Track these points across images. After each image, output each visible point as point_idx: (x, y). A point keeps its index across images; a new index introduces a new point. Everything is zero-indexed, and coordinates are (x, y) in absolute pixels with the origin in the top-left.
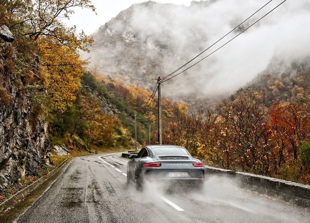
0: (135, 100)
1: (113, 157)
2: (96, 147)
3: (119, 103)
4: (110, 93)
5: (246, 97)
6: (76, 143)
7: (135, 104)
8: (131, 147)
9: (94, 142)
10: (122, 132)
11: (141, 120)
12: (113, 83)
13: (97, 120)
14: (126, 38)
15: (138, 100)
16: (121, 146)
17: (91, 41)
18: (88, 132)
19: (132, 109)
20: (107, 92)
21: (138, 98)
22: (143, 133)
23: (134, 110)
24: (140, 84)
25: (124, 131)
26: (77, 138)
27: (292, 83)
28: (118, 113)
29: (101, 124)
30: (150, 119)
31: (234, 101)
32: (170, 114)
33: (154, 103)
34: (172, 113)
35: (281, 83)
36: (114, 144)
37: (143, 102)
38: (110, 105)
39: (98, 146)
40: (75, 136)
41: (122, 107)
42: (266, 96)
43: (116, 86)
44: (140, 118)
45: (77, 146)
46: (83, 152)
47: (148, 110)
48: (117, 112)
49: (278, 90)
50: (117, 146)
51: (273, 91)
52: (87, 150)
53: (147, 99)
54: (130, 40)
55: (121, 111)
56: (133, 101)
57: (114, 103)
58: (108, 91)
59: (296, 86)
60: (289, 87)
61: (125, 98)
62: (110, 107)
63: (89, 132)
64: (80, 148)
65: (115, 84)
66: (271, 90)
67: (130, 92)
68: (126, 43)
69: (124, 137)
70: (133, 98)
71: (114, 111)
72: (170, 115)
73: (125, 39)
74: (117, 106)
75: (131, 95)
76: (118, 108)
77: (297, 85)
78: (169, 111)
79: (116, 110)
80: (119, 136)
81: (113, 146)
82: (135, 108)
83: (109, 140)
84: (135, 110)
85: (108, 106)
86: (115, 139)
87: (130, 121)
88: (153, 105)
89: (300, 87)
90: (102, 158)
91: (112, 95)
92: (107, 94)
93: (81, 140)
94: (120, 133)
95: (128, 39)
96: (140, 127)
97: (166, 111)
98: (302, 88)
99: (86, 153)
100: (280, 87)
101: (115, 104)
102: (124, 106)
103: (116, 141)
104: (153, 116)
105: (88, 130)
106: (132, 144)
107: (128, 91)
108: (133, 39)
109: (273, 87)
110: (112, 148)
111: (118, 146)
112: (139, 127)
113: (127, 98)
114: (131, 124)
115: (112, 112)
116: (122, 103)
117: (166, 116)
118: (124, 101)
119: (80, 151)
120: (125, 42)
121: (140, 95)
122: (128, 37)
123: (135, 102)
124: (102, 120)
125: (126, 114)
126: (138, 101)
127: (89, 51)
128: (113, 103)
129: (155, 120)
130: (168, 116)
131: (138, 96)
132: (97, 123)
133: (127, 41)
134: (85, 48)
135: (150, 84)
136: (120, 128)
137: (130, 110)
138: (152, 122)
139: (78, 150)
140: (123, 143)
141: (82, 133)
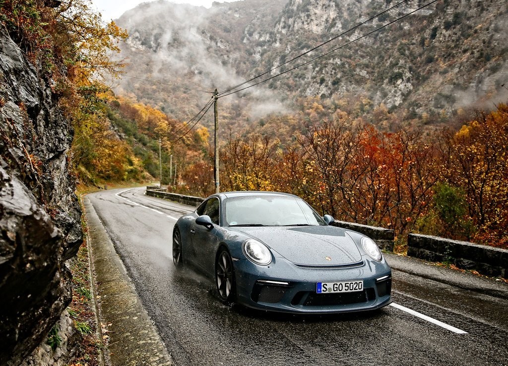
0: (146, 122)
1: (133, 194)
2: (104, 181)
3: (126, 126)
4: (116, 113)
5: (278, 121)
6: (83, 176)
7: (147, 127)
8: (144, 181)
9: (101, 175)
10: (133, 162)
11: (153, 147)
12: (118, 100)
13: (106, 147)
14: (132, 45)
15: (149, 122)
16: (132, 180)
17: (125, 35)
18: (96, 162)
19: (142, 133)
20: (111, 112)
21: (149, 120)
22: (155, 164)
23: (145, 136)
24: (149, 102)
25: (136, 160)
26: (83, 169)
27: (333, 107)
28: (126, 138)
29: (111, 152)
30: (165, 146)
31: (264, 126)
32: (189, 140)
33: (169, 126)
34: (191, 139)
35: (320, 106)
36: (125, 177)
37: (156, 126)
38: (116, 128)
39: (105, 179)
40: (80, 167)
41: (130, 131)
42: (302, 121)
43: (122, 105)
44: (152, 145)
45: (83, 180)
46: (91, 188)
47: (162, 136)
48: (124, 137)
49: (316, 115)
50: (128, 179)
51: (311, 116)
52: (94, 185)
53: (160, 121)
54: (137, 48)
55: (129, 135)
56: (143, 124)
57: (120, 125)
58: (113, 110)
59: (338, 110)
60: (330, 111)
61: (134, 120)
62: (115, 131)
63: (98, 162)
64: (87, 183)
65: (120, 102)
66: (309, 114)
67: (139, 112)
68: (132, 52)
69: (136, 168)
70: (144, 120)
71: (120, 136)
72: (188, 142)
73: (131, 47)
74: (123, 129)
75: (140, 116)
76: (125, 132)
77: (339, 108)
78: (187, 137)
79: (123, 135)
80: (131, 167)
81: (123, 180)
82: (146, 132)
83: (118, 171)
84: (146, 134)
85: (113, 129)
86: (126, 171)
87: (141, 149)
88: (168, 129)
89: (343, 111)
90: (120, 195)
91: (117, 115)
92: (112, 114)
93: (87, 171)
94: (131, 163)
95: (134, 47)
96: (153, 156)
97: (184, 137)
98: (346, 113)
99: (94, 188)
100: (319, 111)
101: (121, 127)
102: (132, 129)
103: (127, 173)
104: (169, 142)
105: (96, 160)
106: (144, 177)
107: (137, 111)
108: (140, 46)
109: (311, 110)
110: (122, 182)
111: (130, 179)
112: (151, 156)
113: (136, 120)
114: (142, 152)
115: (117, 137)
116: (129, 126)
117: (184, 143)
118: (132, 123)
119: (88, 186)
120: (131, 50)
121: (152, 117)
122: (134, 45)
123: (146, 125)
124: (113, 147)
125: (135, 139)
126: (150, 124)
127: (118, 50)
128: (118, 125)
129: (170, 148)
130: (186, 143)
131: (149, 118)
132: (107, 151)
133: (133, 49)
134: (113, 46)
135: (161, 103)
136: (131, 157)
137: (139, 134)
138: (167, 150)
139: (85, 185)
140: (135, 175)
141: (89, 163)
